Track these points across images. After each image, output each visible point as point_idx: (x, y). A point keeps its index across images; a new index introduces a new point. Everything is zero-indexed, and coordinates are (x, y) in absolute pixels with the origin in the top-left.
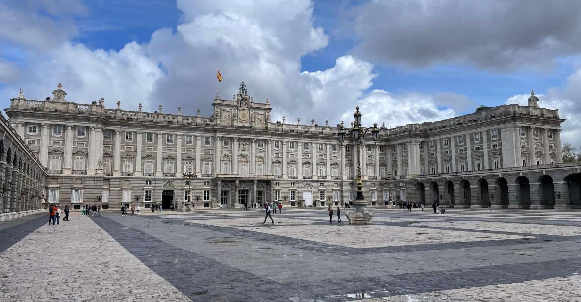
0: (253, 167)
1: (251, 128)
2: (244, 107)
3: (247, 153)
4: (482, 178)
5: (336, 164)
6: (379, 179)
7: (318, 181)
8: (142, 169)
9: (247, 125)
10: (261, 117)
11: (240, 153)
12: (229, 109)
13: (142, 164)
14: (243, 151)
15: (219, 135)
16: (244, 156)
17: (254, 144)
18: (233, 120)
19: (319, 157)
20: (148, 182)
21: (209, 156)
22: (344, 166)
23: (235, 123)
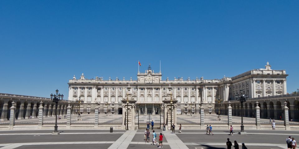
0: (153, 98)
1: (152, 83)
2: (149, 75)
3: (151, 93)
4: (264, 101)
5: (193, 96)
6: (214, 102)
7: (184, 104)
8: (111, 100)
9: (151, 82)
10: (157, 78)
11: (148, 93)
12: (143, 76)
13: (111, 99)
14: (149, 92)
15: (138, 87)
16: (149, 95)
17: (154, 90)
18: (145, 81)
19: (185, 94)
20: (113, 105)
21: (135, 95)
22: (197, 97)
23: (146, 81)
